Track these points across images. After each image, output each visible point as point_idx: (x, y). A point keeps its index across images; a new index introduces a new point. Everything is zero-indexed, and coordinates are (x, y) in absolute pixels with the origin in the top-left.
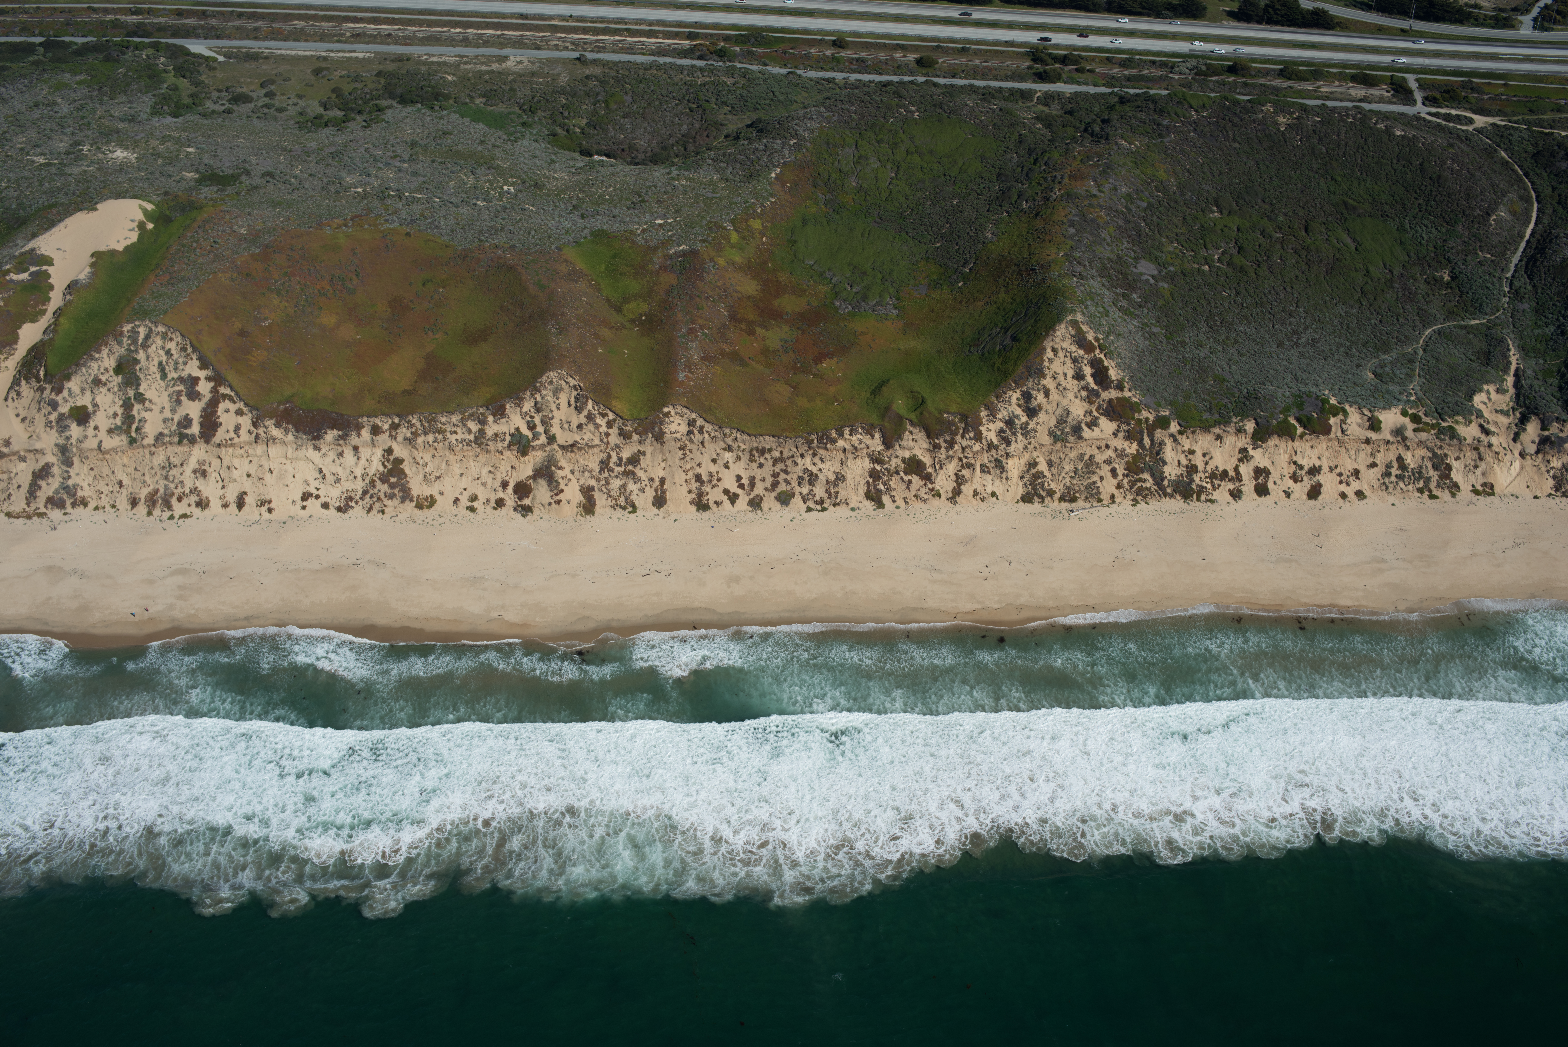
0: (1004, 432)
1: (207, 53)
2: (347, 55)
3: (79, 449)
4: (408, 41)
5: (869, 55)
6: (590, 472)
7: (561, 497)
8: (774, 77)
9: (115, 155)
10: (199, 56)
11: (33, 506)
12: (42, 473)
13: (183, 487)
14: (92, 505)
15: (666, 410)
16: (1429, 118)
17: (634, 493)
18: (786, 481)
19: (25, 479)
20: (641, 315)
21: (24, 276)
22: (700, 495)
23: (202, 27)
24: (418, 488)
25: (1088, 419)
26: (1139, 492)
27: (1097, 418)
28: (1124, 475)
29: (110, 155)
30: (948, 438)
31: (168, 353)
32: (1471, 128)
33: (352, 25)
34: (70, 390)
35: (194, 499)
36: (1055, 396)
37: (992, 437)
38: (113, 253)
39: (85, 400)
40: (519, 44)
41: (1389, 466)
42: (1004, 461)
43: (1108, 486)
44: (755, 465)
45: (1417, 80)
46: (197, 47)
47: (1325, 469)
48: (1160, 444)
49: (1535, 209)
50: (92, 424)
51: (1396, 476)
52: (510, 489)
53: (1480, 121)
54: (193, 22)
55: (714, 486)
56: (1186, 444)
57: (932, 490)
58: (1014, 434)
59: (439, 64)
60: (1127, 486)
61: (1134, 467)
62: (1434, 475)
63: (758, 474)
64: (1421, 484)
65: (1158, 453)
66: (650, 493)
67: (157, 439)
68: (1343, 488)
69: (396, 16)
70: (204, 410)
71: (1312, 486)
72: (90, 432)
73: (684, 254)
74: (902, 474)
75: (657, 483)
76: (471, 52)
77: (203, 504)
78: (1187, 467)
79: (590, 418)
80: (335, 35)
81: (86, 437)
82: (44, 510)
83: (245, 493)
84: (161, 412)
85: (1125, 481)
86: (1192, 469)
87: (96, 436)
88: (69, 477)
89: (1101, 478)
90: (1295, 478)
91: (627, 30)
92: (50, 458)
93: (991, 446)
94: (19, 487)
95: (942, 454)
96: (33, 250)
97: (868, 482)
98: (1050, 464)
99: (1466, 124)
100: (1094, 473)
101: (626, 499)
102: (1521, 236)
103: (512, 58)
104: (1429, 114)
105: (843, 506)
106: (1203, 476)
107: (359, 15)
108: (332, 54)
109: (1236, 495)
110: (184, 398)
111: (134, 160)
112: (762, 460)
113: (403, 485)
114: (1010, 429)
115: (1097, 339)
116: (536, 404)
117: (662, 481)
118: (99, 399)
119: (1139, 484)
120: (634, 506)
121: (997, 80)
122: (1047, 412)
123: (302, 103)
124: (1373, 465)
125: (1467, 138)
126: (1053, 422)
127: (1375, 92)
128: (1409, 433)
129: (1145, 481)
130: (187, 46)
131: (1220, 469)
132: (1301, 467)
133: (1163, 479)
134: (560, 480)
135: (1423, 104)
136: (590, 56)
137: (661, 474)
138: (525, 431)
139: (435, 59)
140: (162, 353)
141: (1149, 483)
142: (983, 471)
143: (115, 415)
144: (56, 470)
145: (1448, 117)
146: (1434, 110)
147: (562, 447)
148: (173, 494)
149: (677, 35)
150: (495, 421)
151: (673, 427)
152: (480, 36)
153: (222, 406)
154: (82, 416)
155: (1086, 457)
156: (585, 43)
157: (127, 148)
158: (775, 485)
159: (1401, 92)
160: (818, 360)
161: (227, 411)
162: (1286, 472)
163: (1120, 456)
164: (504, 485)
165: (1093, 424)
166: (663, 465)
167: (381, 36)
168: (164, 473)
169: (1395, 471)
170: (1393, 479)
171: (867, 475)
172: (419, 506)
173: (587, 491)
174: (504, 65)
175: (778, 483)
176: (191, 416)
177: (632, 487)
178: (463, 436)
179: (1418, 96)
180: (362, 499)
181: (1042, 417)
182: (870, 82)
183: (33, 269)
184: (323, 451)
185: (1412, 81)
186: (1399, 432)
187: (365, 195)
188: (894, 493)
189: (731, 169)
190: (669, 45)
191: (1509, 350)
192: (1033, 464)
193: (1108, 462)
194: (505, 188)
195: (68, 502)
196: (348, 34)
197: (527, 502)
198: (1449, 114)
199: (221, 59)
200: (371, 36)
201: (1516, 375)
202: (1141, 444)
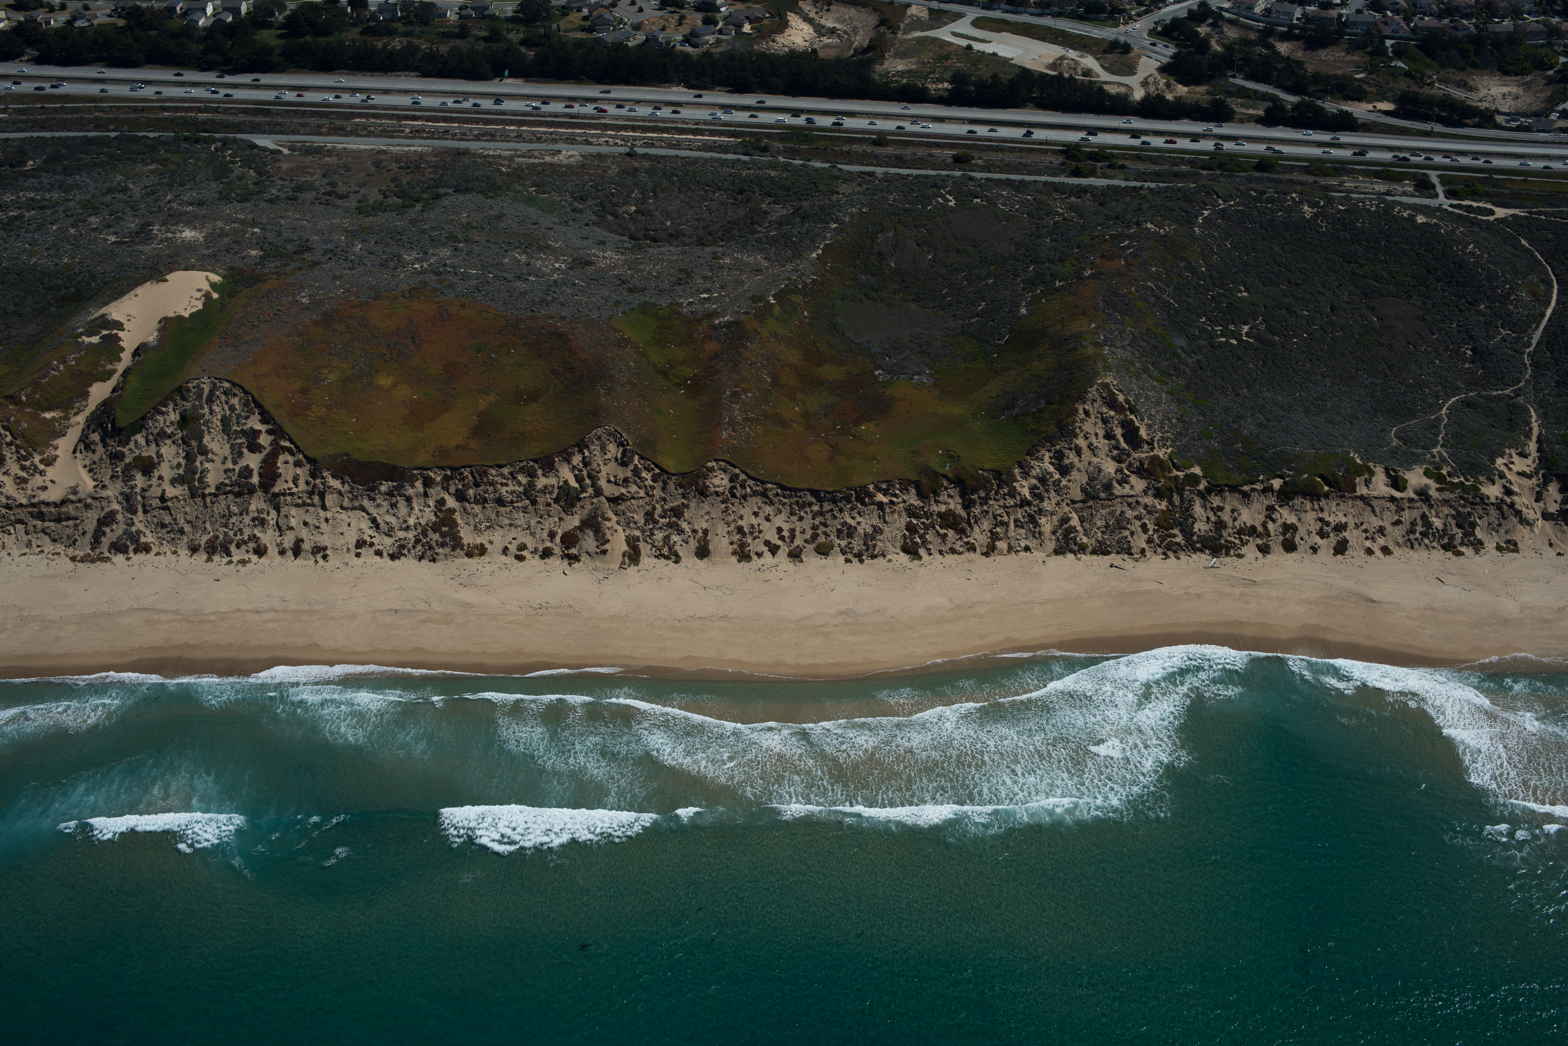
0: (1038, 488)
1: (272, 146)
2: (406, 149)
3: (143, 498)
4: (463, 137)
5: (908, 152)
6: (635, 523)
7: (607, 546)
8: (817, 170)
9: (183, 235)
10: (265, 149)
11: (97, 551)
12: (108, 519)
13: (242, 534)
14: (155, 550)
15: (710, 464)
16: (1450, 209)
17: (679, 543)
18: (825, 533)
19: (90, 526)
20: (686, 380)
21: (95, 340)
22: (742, 545)
23: (268, 124)
24: (467, 536)
25: (1119, 476)
26: (1169, 547)
27: (1128, 476)
28: (1154, 530)
29: (178, 235)
30: (982, 494)
31: (232, 408)
32: (1491, 218)
33: (411, 123)
34: (136, 441)
35: (252, 545)
36: (1086, 455)
37: (1026, 492)
38: (180, 318)
39: (151, 452)
40: (571, 140)
41: (1413, 524)
42: (1037, 517)
43: (1140, 542)
44: (794, 518)
45: (1438, 176)
46: (265, 141)
47: (1351, 525)
48: (1190, 501)
49: (1555, 291)
50: (156, 474)
51: (1421, 533)
52: (558, 539)
53: (1501, 213)
54: (259, 119)
55: (755, 538)
56: (1216, 501)
57: (967, 543)
58: (1047, 491)
59: (493, 156)
60: (1157, 541)
61: (1164, 524)
62: (1459, 533)
63: (798, 526)
64: (1446, 540)
65: (1187, 510)
66: (693, 544)
67: (218, 488)
68: (1368, 544)
69: (454, 115)
70: (264, 461)
71: (1338, 542)
72: (155, 481)
73: (728, 325)
74: (938, 527)
75: (700, 534)
76: (524, 147)
77: (260, 551)
78: (1216, 523)
79: (636, 472)
80: (395, 132)
81: (151, 486)
82: (108, 555)
83: (302, 541)
84: (224, 463)
85: (1155, 536)
86: (1220, 525)
87: (160, 485)
88: (133, 524)
89: (1132, 534)
90: (1322, 534)
91: (674, 128)
92: (116, 506)
93: (1024, 503)
94: (84, 533)
95: (976, 510)
96: (103, 315)
97: (904, 535)
98: (1082, 520)
99: (1488, 215)
100: (1126, 528)
101: (670, 549)
102: (1543, 316)
103: (564, 152)
104: (1451, 206)
105: (881, 559)
106: (1231, 531)
107: (418, 114)
108: (391, 148)
109: (1264, 550)
110: (245, 450)
111: (201, 239)
112: (802, 514)
113: (453, 534)
114: (1043, 486)
115: (1127, 401)
116: (584, 458)
117: (706, 532)
118: (163, 450)
119: (1169, 539)
120: (677, 555)
121: (1031, 175)
122: (1079, 470)
123: (363, 191)
124: (1397, 523)
125: (1488, 225)
126: (1085, 479)
127: (1398, 188)
128: (1433, 493)
129: (1175, 536)
130: (254, 141)
131: (1248, 525)
132: (1328, 524)
133: (1192, 534)
134: (607, 531)
135: (1446, 197)
136: (640, 151)
137: (705, 526)
138: (573, 483)
139: (491, 153)
140: (226, 407)
141: (1179, 539)
142: (1016, 526)
143: (179, 466)
144: (120, 517)
145: (1469, 209)
146: (1455, 202)
147: (609, 500)
148: (232, 541)
149: (721, 133)
150: (544, 475)
151: (716, 481)
152: (534, 134)
153: (282, 458)
154: (147, 467)
155: (1117, 513)
156: (635, 140)
157: (195, 228)
158: (815, 536)
159: (1424, 186)
160: (857, 423)
161: (286, 462)
162: (1312, 529)
163: (1149, 512)
164: (552, 535)
165: (1123, 481)
166: (706, 517)
167: (439, 132)
168: (224, 521)
169: (1419, 528)
170: (1418, 535)
171: (904, 528)
172: (469, 555)
173: (632, 543)
174: (556, 158)
175: (818, 535)
176: (252, 466)
177: (675, 538)
178: (513, 488)
179: (1440, 189)
180: (414, 547)
181: (1075, 475)
182: (908, 175)
183: (105, 332)
184: (379, 501)
185: (1434, 176)
186: (1423, 494)
187: (423, 272)
188: (931, 546)
189: (774, 249)
190: (715, 142)
191: (1531, 417)
192: (1065, 520)
193: (1139, 518)
194: (557, 265)
195: (131, 548)
196: (407, 130)
197: (573, 551)
198: (1471, 206)
199: (286, 151)
200: (429, 132)
201: (1539, 441)
202: (1170, 502)
